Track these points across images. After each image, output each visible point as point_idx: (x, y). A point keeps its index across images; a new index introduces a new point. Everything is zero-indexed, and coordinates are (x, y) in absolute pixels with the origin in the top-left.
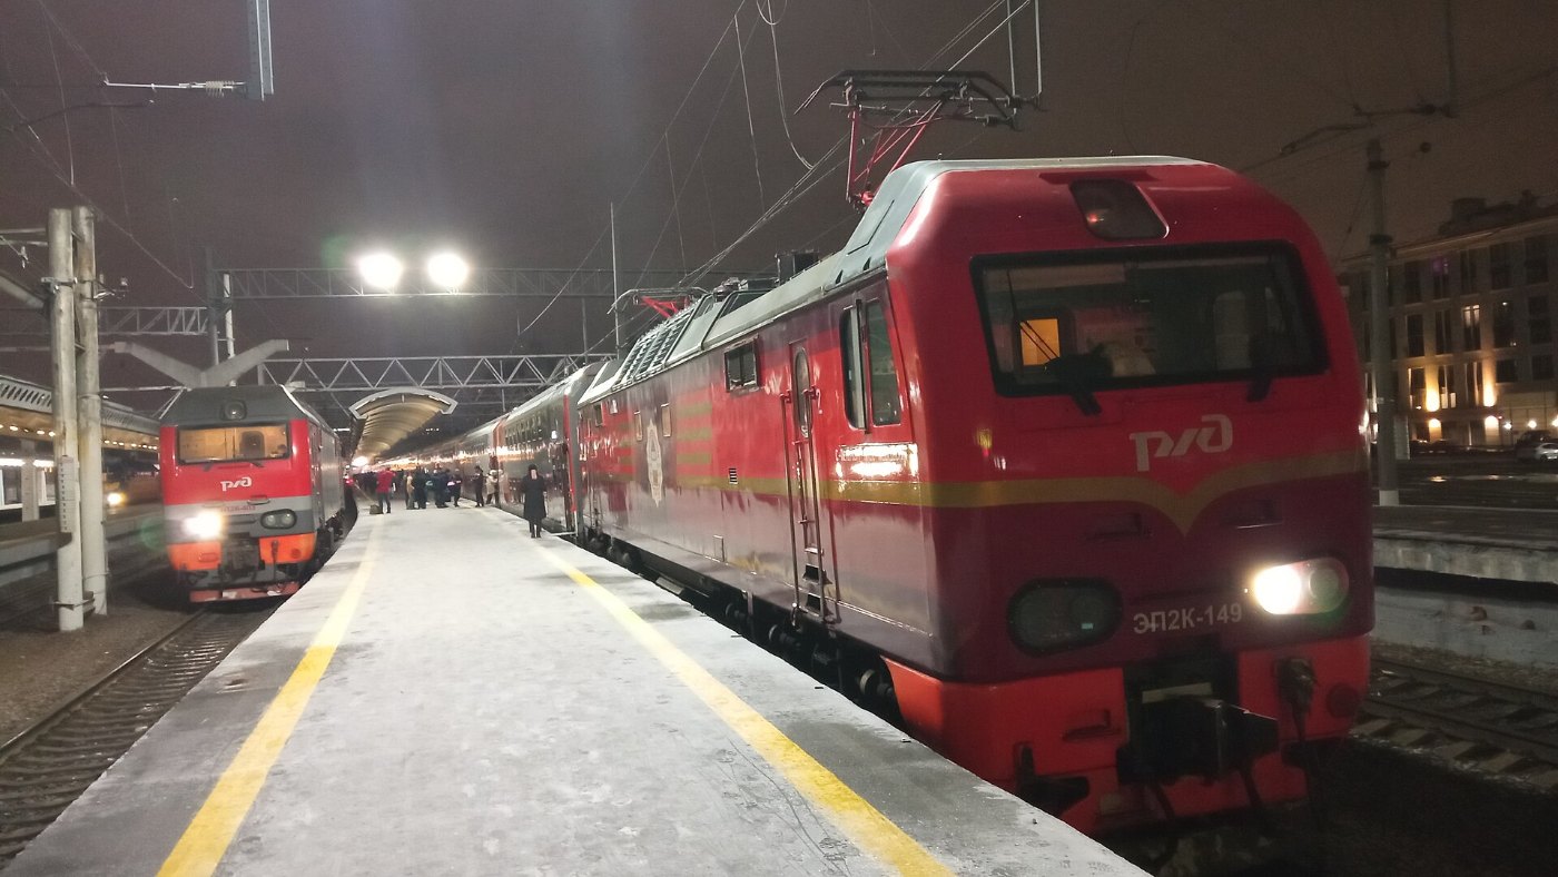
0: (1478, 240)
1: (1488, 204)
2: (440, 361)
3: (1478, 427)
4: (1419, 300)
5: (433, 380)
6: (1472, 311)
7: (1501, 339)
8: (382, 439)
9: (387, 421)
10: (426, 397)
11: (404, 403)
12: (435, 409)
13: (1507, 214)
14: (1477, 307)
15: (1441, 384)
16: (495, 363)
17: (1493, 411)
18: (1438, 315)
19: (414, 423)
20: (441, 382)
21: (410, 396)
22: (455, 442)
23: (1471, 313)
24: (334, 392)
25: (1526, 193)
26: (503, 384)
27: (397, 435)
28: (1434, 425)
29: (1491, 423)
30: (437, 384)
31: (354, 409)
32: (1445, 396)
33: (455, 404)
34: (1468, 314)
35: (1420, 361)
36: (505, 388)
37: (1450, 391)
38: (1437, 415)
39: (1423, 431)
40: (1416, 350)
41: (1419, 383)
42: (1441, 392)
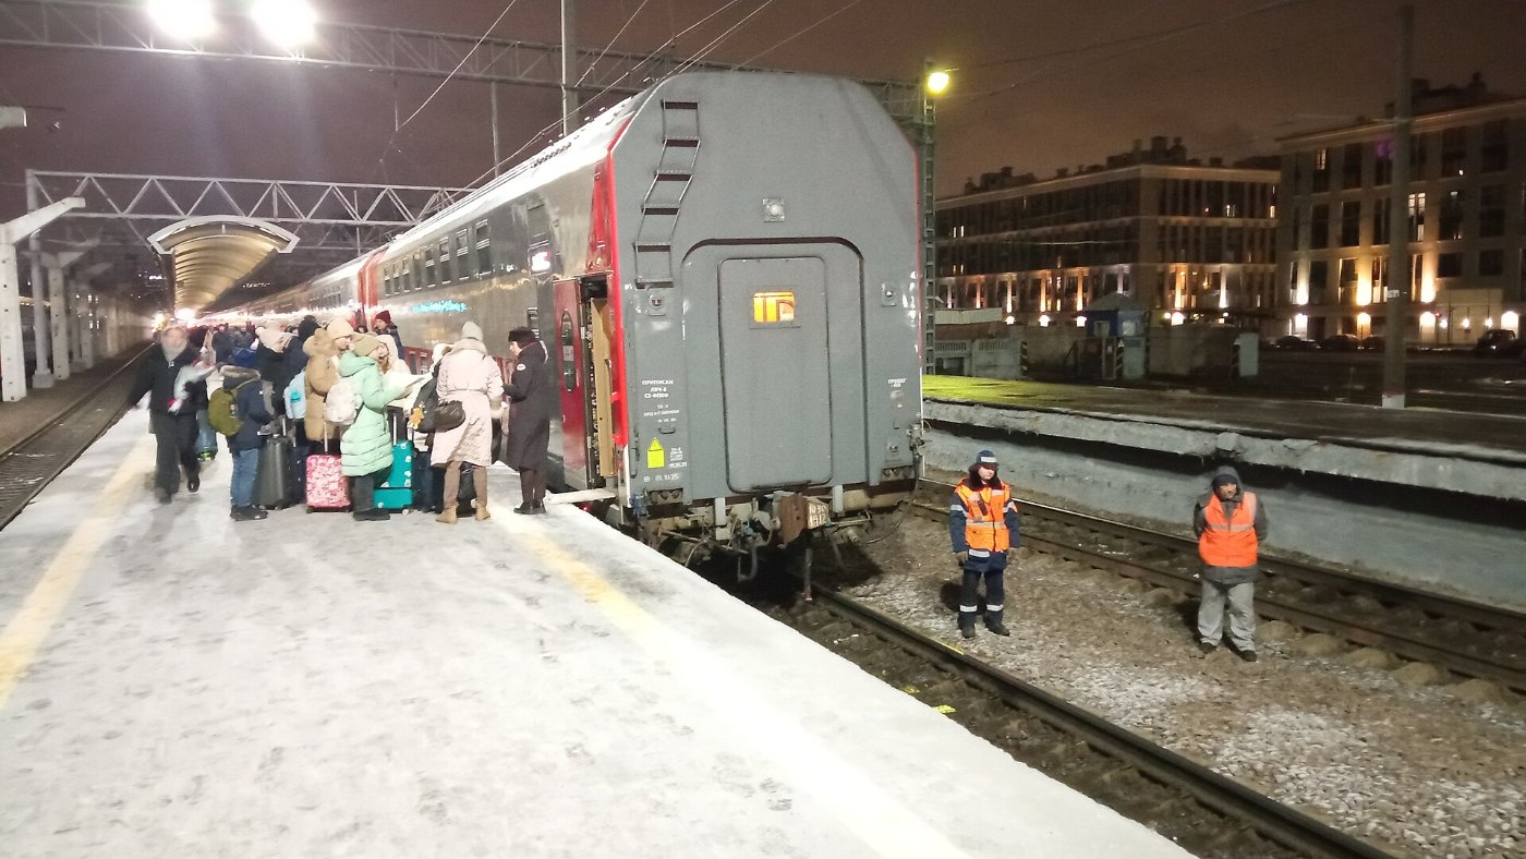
0: (1434, 123)
1: (1434, 86)
2: (276, 186)
3: (1414, 323)
4: (1358, 185)
5: (265, 212)
6: (1417, 200)
7: (1445, 232)
8: (204, 288)
9: (208, 263)
10: (256, 229)
11: (225, 236)
12: (267, 246)
13: (1454, 97)
14: (1423, 195)
15: (1375, 277)
16: (347, 192)
17: (1431, 307)
18: (1378, 204)
19: (244, 265)
20: (276, 212)
21: (232, 227)
22: (295, 293)
23: (1417, 201)
24: (135, 222)
25: (1476, 76)
26: (358, 221)
27: (221, 283)
28: (1363, 321)
29: (1427, 321)
30: (272, 216)
31: (156, 239)
32: (1377, 290)
33: (295, 240)
34: (1412, 203)
35: (1354, 252)
36: (361, 226)
37: (1384, 284)
38: (1369, 309)
39: (1350, 325)
40: (1350, 238)
41: (1349, 275)
42: (1374, 285)
